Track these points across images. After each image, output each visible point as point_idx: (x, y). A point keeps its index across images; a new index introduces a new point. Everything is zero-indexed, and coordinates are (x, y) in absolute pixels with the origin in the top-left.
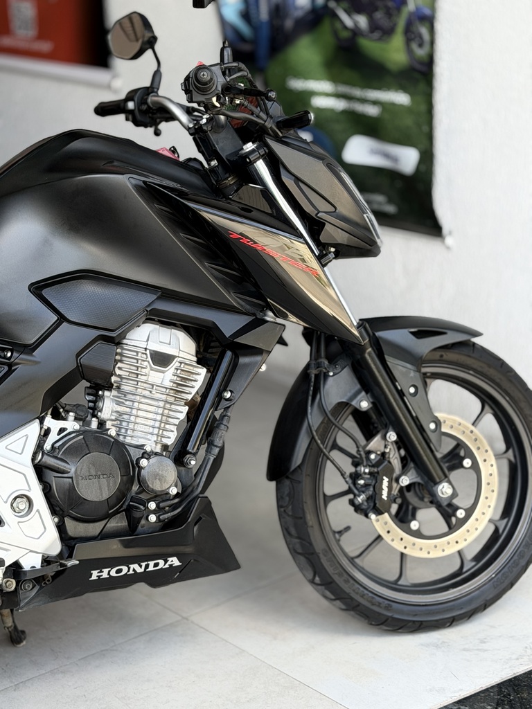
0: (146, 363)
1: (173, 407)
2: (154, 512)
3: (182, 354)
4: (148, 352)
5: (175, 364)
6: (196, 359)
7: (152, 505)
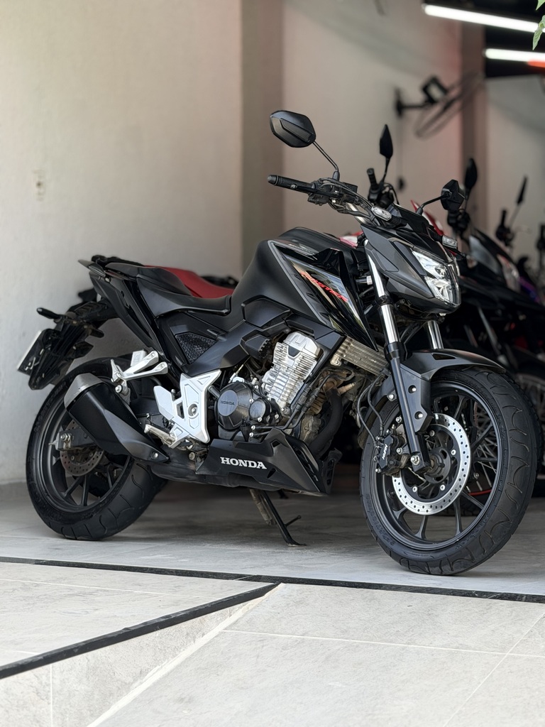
0: (286, 354)
1: (298, 382)
2: (254, 431)
4: (288, 347)
5: (299, 356)
6: (315, 356)
7: (253, 427)
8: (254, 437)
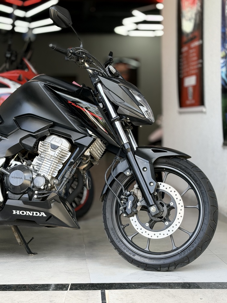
0: (49, 148)
1: (58, 164)
2: (37, 194)
3: (62, 146)
4: (50, 144)
5: (59, 149)
6: (68, 149)
7: (36, 192)
8: (38, 198)
